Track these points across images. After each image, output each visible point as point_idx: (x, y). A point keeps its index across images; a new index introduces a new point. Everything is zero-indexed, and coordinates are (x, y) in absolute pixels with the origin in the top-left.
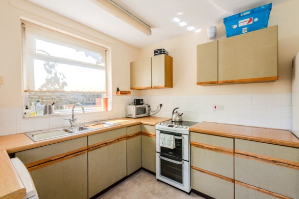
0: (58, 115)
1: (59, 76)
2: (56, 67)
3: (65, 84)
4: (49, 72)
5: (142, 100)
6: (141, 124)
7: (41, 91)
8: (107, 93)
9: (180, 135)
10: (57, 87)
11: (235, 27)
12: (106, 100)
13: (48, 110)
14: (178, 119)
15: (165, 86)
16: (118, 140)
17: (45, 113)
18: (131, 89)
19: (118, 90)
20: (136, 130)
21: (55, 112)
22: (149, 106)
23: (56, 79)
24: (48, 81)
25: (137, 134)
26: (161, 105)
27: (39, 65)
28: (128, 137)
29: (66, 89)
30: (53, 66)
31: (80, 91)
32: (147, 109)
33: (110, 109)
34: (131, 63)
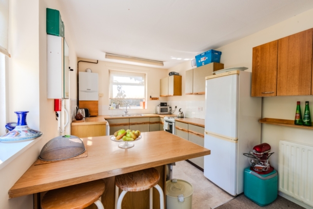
0: (121, 109)
1: (123, 92)
2: (122, 88)
3: (125, 96)
4: (119, 91)
5: (166, 103)
6: (159, 117)
7: (115, 99)
8: (145, 99)
9: (171, 123)
10: (122, 97)
11: (199, 61)
12: (144, 103)
13: (117, 107)
14: (180, 115)
15: (174, 95)
16: (145, 123)
17: (116, 108)
18: (160, 96)
19: (151, 97)
20: (156, 120)
21: (120, 108)
22: (170, 108)
23: (121, 94)
24: (118, 94)
25: (156, 123)
26: (176, 107)
27: (115, 88)
28: (150, 123)
29: (125, 98)
30: (120, 88)
31: (131, 98)
32: (169, 109)
33: (146, 108)
34: (160, 80)
